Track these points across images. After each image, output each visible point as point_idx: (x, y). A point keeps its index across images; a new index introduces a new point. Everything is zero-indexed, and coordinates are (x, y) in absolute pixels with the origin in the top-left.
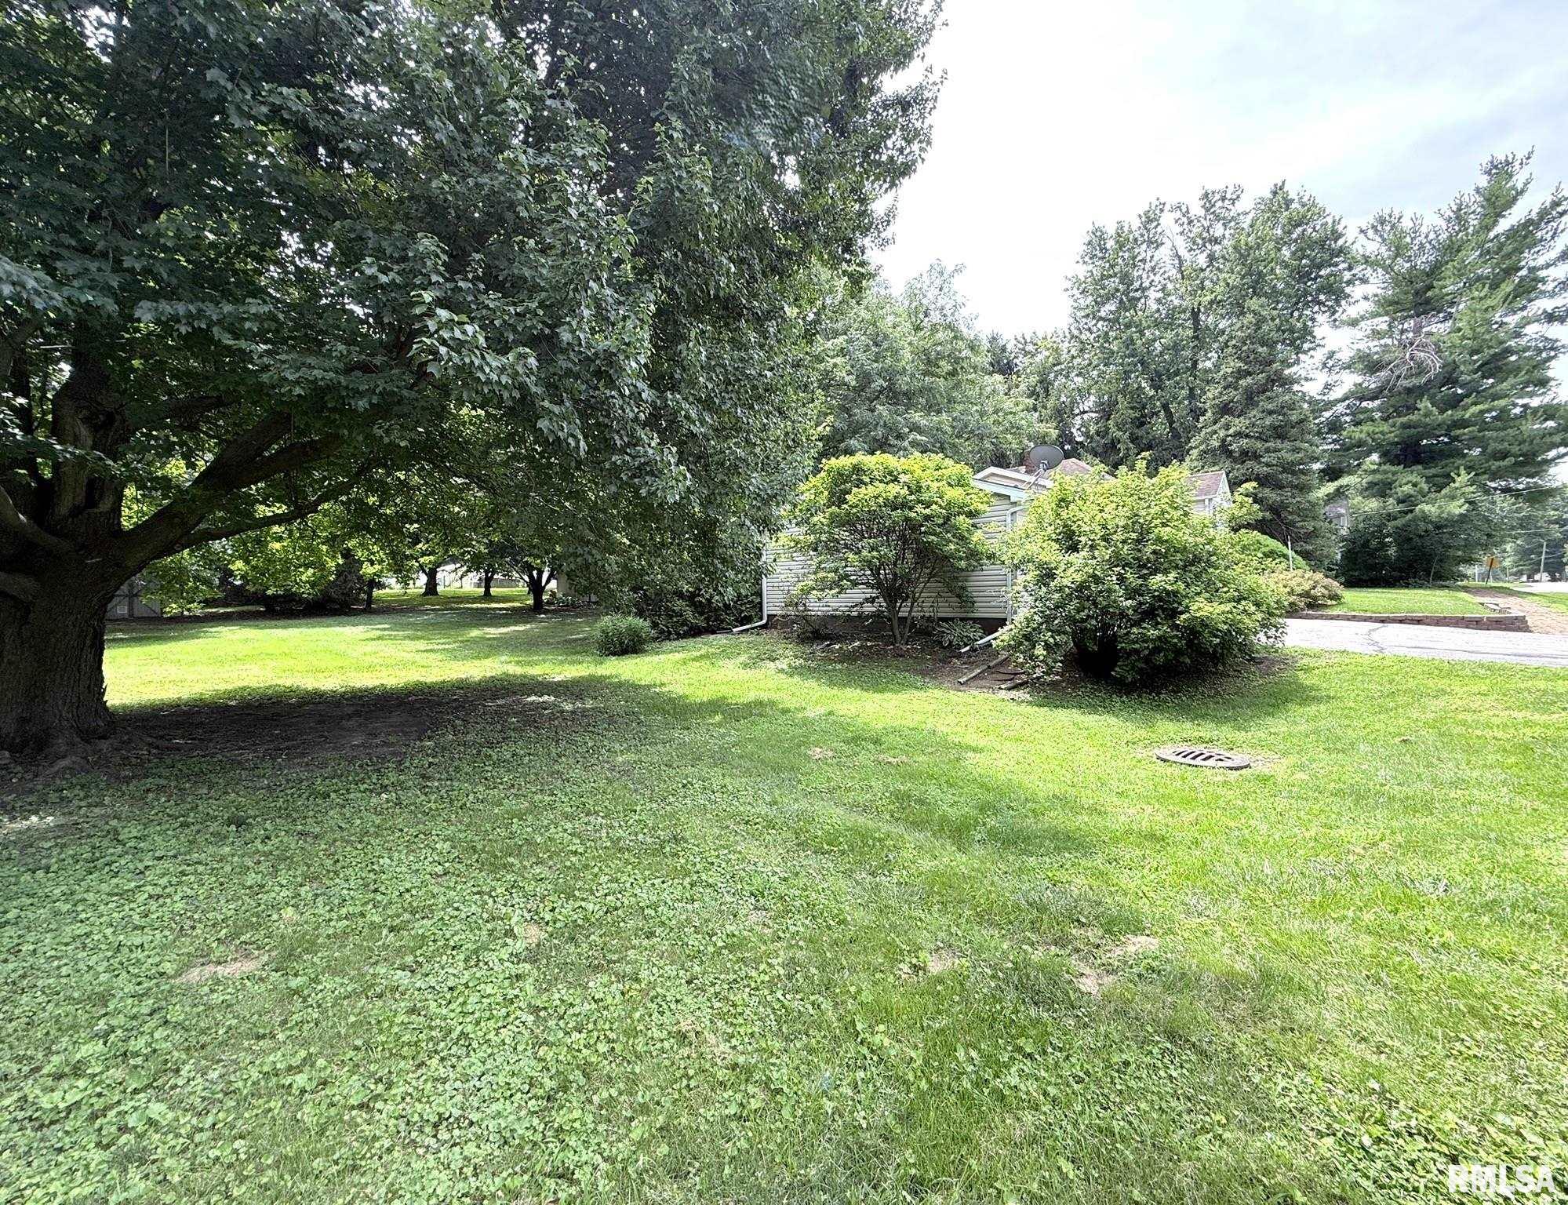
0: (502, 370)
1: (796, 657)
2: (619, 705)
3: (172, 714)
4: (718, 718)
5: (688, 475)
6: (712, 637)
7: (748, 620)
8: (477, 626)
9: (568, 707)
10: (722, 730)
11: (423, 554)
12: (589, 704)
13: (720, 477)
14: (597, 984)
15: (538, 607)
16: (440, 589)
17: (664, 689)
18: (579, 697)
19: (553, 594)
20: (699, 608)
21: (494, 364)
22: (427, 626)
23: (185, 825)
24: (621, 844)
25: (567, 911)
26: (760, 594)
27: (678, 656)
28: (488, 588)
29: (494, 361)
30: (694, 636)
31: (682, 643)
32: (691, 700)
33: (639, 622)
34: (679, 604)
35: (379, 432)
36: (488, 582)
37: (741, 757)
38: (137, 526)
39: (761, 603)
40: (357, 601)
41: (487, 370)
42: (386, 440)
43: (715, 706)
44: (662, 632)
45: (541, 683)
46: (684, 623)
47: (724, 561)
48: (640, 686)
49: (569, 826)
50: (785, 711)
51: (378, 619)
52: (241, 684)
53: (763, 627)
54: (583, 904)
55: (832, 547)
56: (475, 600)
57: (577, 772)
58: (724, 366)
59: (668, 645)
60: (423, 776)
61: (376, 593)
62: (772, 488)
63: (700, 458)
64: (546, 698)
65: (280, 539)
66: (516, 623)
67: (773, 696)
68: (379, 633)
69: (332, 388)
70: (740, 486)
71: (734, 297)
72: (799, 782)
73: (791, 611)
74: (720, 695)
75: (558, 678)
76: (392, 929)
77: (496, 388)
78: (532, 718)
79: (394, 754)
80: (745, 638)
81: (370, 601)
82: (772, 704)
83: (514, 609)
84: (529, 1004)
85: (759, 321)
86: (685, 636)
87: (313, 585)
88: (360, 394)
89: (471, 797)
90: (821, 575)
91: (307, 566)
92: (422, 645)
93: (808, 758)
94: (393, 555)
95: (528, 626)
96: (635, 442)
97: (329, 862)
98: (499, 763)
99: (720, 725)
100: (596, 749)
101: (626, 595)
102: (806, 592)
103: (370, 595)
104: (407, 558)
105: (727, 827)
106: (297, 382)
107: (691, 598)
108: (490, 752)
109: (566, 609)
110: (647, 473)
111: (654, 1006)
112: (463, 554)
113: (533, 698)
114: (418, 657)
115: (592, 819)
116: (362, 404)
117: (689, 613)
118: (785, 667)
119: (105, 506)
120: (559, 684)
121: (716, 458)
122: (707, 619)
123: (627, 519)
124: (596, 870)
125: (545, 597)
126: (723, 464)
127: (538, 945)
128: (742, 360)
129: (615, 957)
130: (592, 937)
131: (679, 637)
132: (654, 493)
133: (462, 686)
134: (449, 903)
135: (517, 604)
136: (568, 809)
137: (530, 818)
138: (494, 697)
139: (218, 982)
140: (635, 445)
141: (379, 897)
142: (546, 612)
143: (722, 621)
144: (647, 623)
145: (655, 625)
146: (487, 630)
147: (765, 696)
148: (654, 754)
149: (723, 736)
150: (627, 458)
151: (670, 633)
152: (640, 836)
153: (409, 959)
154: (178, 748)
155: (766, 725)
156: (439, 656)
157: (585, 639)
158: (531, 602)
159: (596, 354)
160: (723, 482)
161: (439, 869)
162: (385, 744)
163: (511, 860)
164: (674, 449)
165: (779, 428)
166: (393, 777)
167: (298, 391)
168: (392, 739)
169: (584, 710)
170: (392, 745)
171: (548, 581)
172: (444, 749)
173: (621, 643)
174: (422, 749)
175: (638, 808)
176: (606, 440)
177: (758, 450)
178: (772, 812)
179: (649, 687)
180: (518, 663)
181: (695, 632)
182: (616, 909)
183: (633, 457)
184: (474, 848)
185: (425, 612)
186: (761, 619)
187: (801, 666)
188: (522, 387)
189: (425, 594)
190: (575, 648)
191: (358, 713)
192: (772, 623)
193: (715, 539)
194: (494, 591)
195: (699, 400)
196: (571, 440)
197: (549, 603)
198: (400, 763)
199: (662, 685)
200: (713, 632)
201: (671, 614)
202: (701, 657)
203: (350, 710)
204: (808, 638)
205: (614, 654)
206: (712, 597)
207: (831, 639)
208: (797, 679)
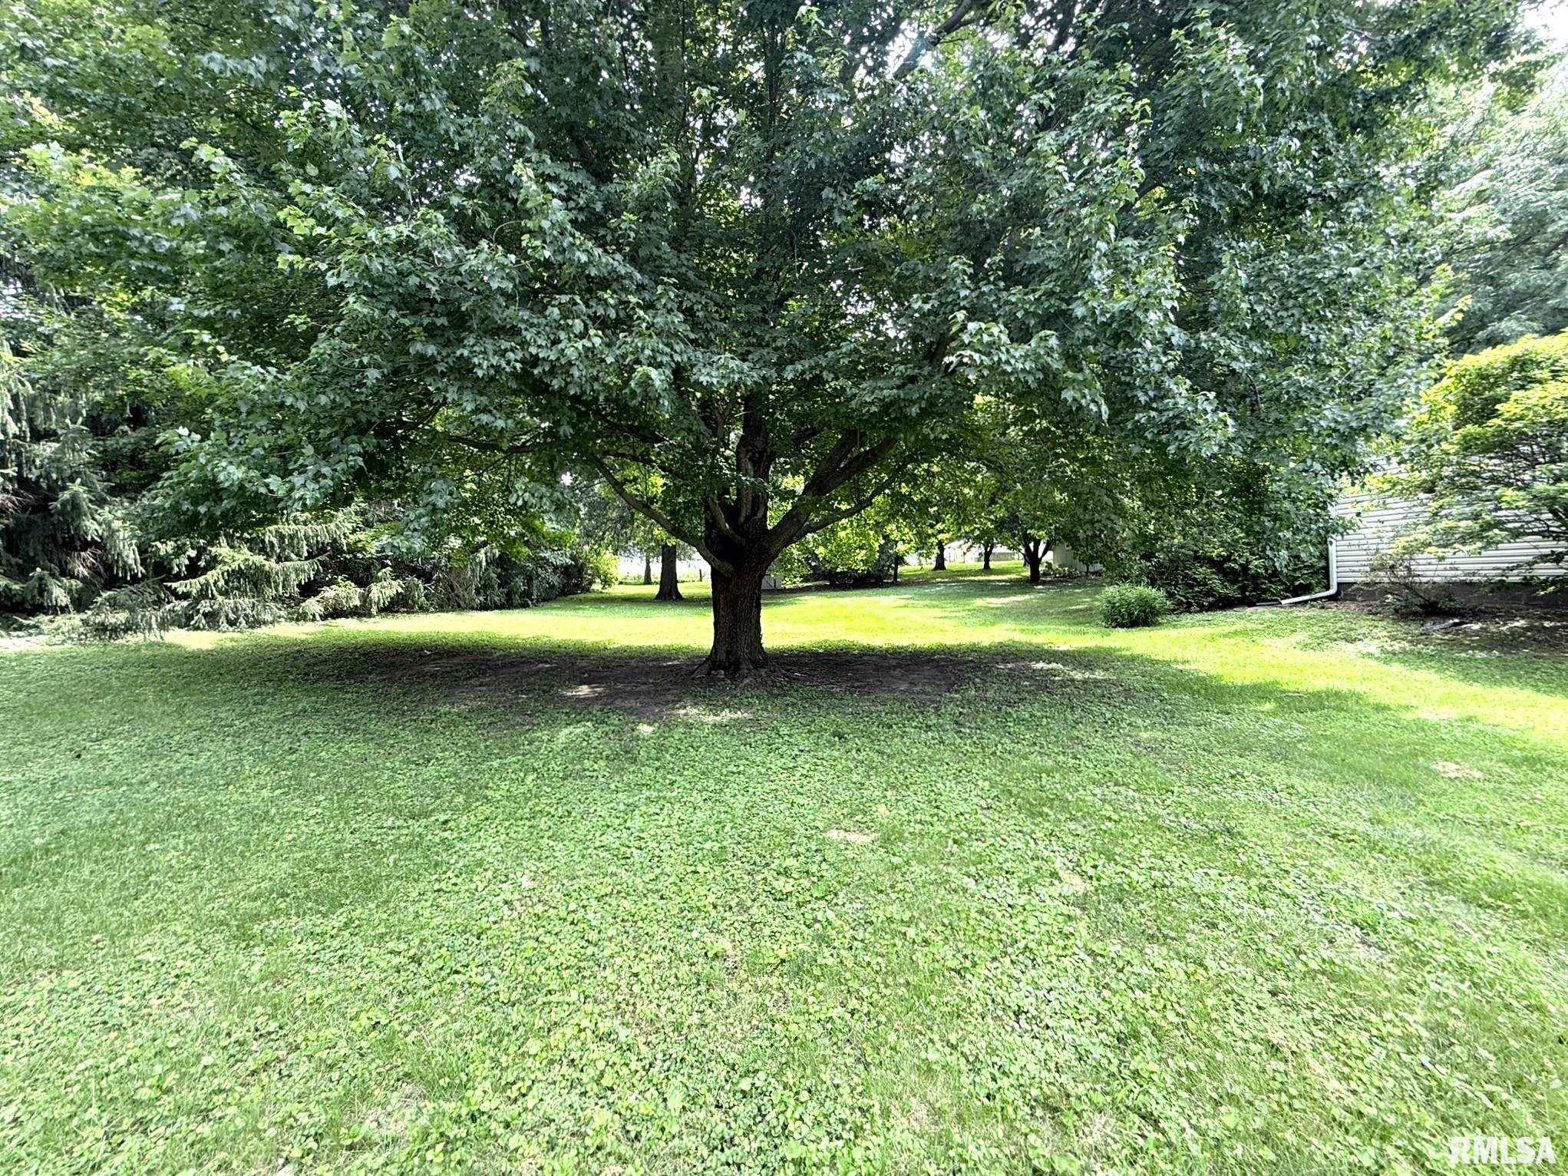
0: (1026, 357)
1: (1394, 638)
2: (1134, 680)
3: (790, 656)
4: (1268, 706)
5: (1230, 422)
6: (1249, 610)
7: (1306, 589)
8: (980, 596)
9: (1078, 676)
10: (1279, 721)
11: (941, 532)
12: (1099, 675)
13: (1273, 415)
14: (1156, 953)
15: (1035, 579)
16: (946, 564)
17: (1187, 667)
18: (1089, 666)
19: (1049, 565)
20: (1230, 576)
21: (1017, 355)
22: (940, 596)
23: (810, 732)
24: (1160, 822)
25: (1110, 873)
26: (1325, 556)
27: (1207, 630)
28: (987, 561)
29: (1019, 351)
30: (1223, 608)
31: (1205, 616)
32: (1226, 680)
33: (1152, 592)
34: (1202, 571)
35: (926, 431)
36: (987, 556)
37: (1312, 755)
38: (775, 528)
39: (1327, 569)
40: (888, 576)
41: (1013, 361)
42: (932, 436)
43: (1262, 692)
44: (1180, 603)
45: (1047, 652)
46: (1209, 593)
47: (1276, 518)
48: (1158, 662)
49: (1097, 791)
50: (1379, 708)
51: (902, 590)
52: (822, 638)
53: (1331, 598)
54: (1127, 871)
55: (1466, 485)
56: (977, 573)
57: (1097, 741)
58: (1279, 279)
59: (1187, 618)
60: (956, 723)
61: (901, 569)
62: (1359, 418)
63: (1243, 397)
64: (1054, 665)
65: (845, 528)
66: (1015, 594)
67: (1359, 688)
68: (904, 602)
69: (894, 402)
70: (1306, 423)
71: (1293, 188)
72: (1420, 802)
73: (1384, 577)
74: (1269, 679)
75: (1064, 648)
76: (955, 842)
77: (1021, 376)
78: (1043, 684)
79: (933, 702)
80: (1298, 612)
81: (896, 576)
82: (1358, 698)
83: (1011, 581)
84: (1085, 946)
85: (1334, 205)
86: (1211, 608)
87: (865, 562)
88: (913, 402)
89: (1000, 747)
90: (1445, 524)
91: (861, 548)
92: (937, 612)
93: (1436, 775)
94: (919, 534)
95: (1027, 597)
96: (1162, 394)
97: (901, 777)
98: (1019, 721)
99: (1274, 714)
100: (1116, 722)
101: (1137, 564)
102: (1410, 551)
103: (896, 569)
104: (929, 536)
105: (1304, 835)
106: (873, 403)
107: (1218, 565)
108: (1009, 710)
109: (1064, 579)
110: (1178, 427)
111: (1229, 1000)
112: (972, 531)
113: (1040, 665)
114: (937, 622)
115: (1122, 789)
116: (914, 410)
117: (1216, 582)
118: (1377, 653)
119: (760, 515)
120: (1065, 653)
121: (1268, 393)
122: (1243, 589)
123: (1144, 480)
124: (1135, 841)
125: (1042, 569)
126: (1278, 399)
127: (1085, 895)
128: (1312, 263)
129: (1173, 934)
130: (1142, 906)
131: (1202, 609)
132: (1186, 448)
133: (974, 649)
134: (996, 834)
135: (1014, 576)
136: (1095, 775)
137: (1058, 776)
138: (1005, 661)
139: (848, 843)
140: (1163, 398)
141: (942, 814)
142: (1044, 583)
143: (1264, 591)
144: (1162, 593)
145: (1170, 595)
146: (989, 600)
147: (1343, 687)
148: (1188, 735)
149: (1281, 727)
150: (1153, 414)
151: (1189, 605)
152: (1183, 820)
153: (972, 870)
154: (797, 679)
155: (1350, 723)
156: (953, 622)
157: (1086, 610)
158: (1027, 573)
159: (1113, 316)
160: (1277, 422)
161: (983, 803)
162: (924, 692)
163: (1046, 810)
164: (1212, 395)
165: (1368, 336)
166: (933, 720)
167: (874, 409)
168: (928, 689)
169: (1096, 681)
170: (927, 694)
171: (1044, 553)
172: (969, 702)
173: (1131, 614)
174: (952, 700)
175: (1176, 789)
176: (1128, 399)
177: (1335, 373)
178: (1376, 833)
179: (1168, 663)
180: (1023, 630)
181: (1225, 604)
182: (1164, 886)
183: (1160, 412)
184: (1010, 791)
185: (936, 584)
186: (1328, 588)
187: (1404, 652)
188: (1045, 369)
189: (936, 569)
190: (1080, 618)
191: (899, 666)
192: (1345, 593)
193: (1264, 492)
194: (993, 564)
195: (1243, 331)
196: (1093, 407)
197: (1045, 574)
198: (937, 709)
199: (1185, 662)
200: (1251, 604)
201: (1191, 583)
202: (1236, 633)
203: (894, 663)
204: (1415, 614)
205: (1122, 626)
206: (1248, 562)
207: (1462, 616)
208: (1396, 667)
